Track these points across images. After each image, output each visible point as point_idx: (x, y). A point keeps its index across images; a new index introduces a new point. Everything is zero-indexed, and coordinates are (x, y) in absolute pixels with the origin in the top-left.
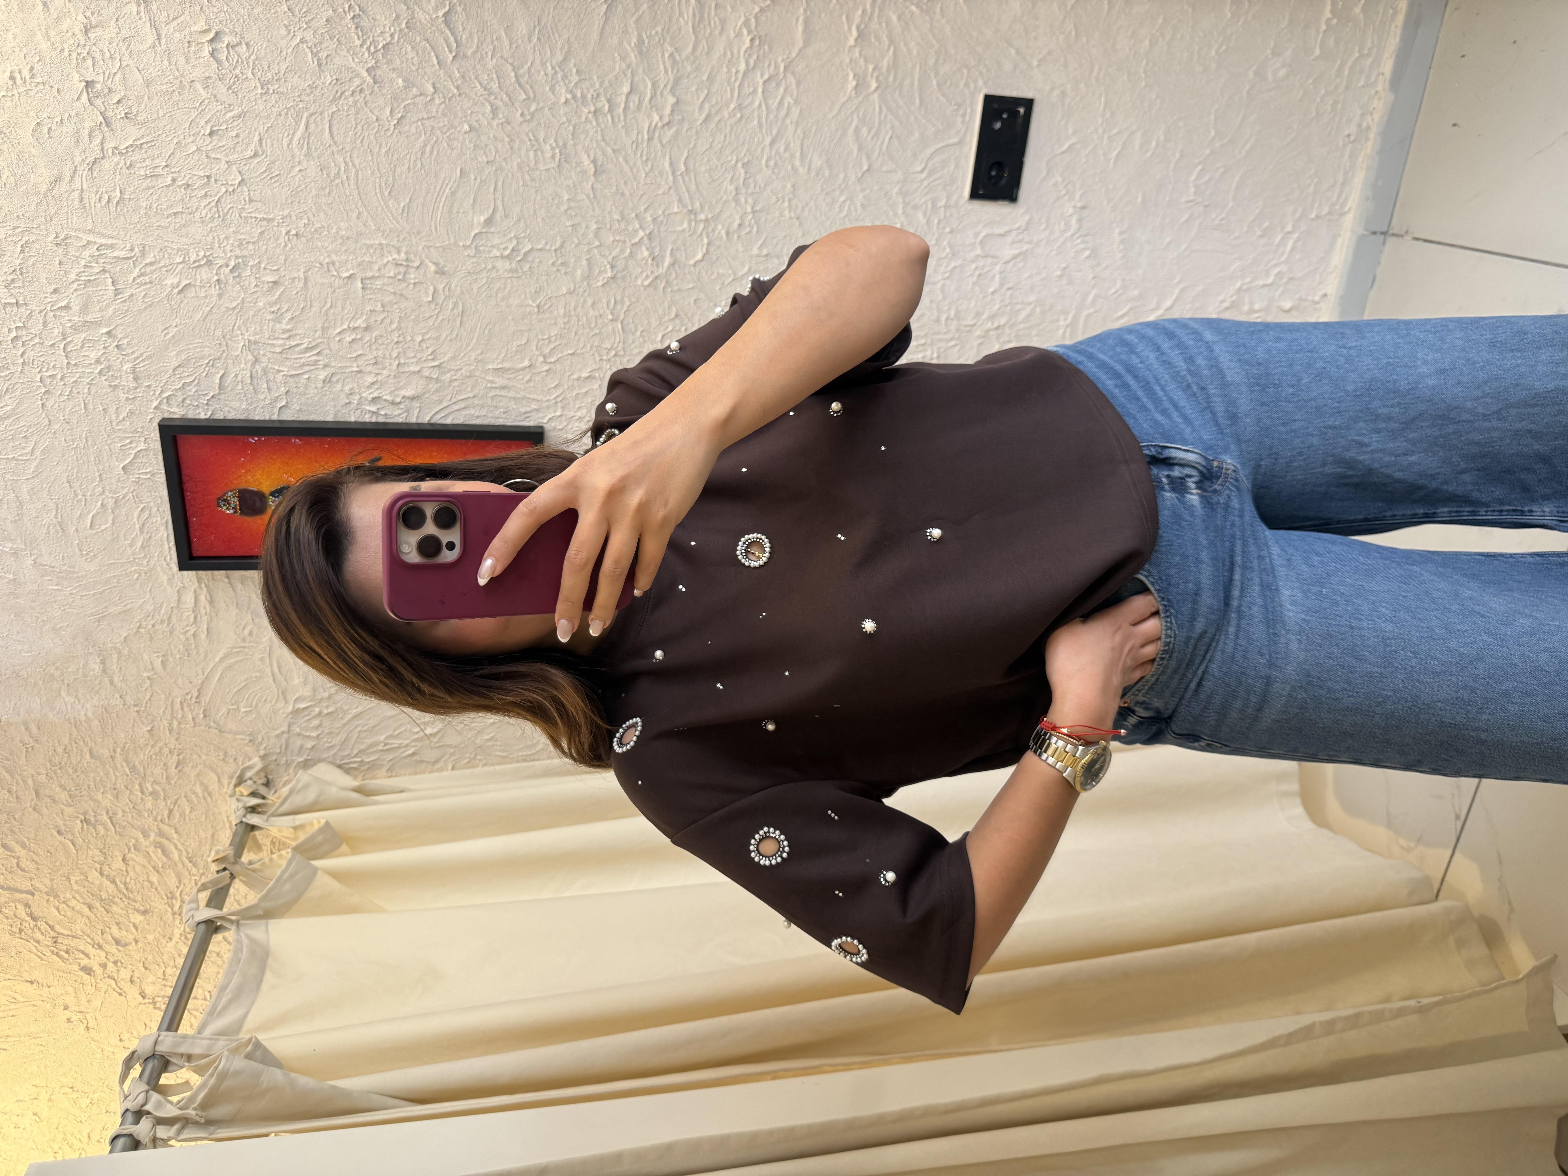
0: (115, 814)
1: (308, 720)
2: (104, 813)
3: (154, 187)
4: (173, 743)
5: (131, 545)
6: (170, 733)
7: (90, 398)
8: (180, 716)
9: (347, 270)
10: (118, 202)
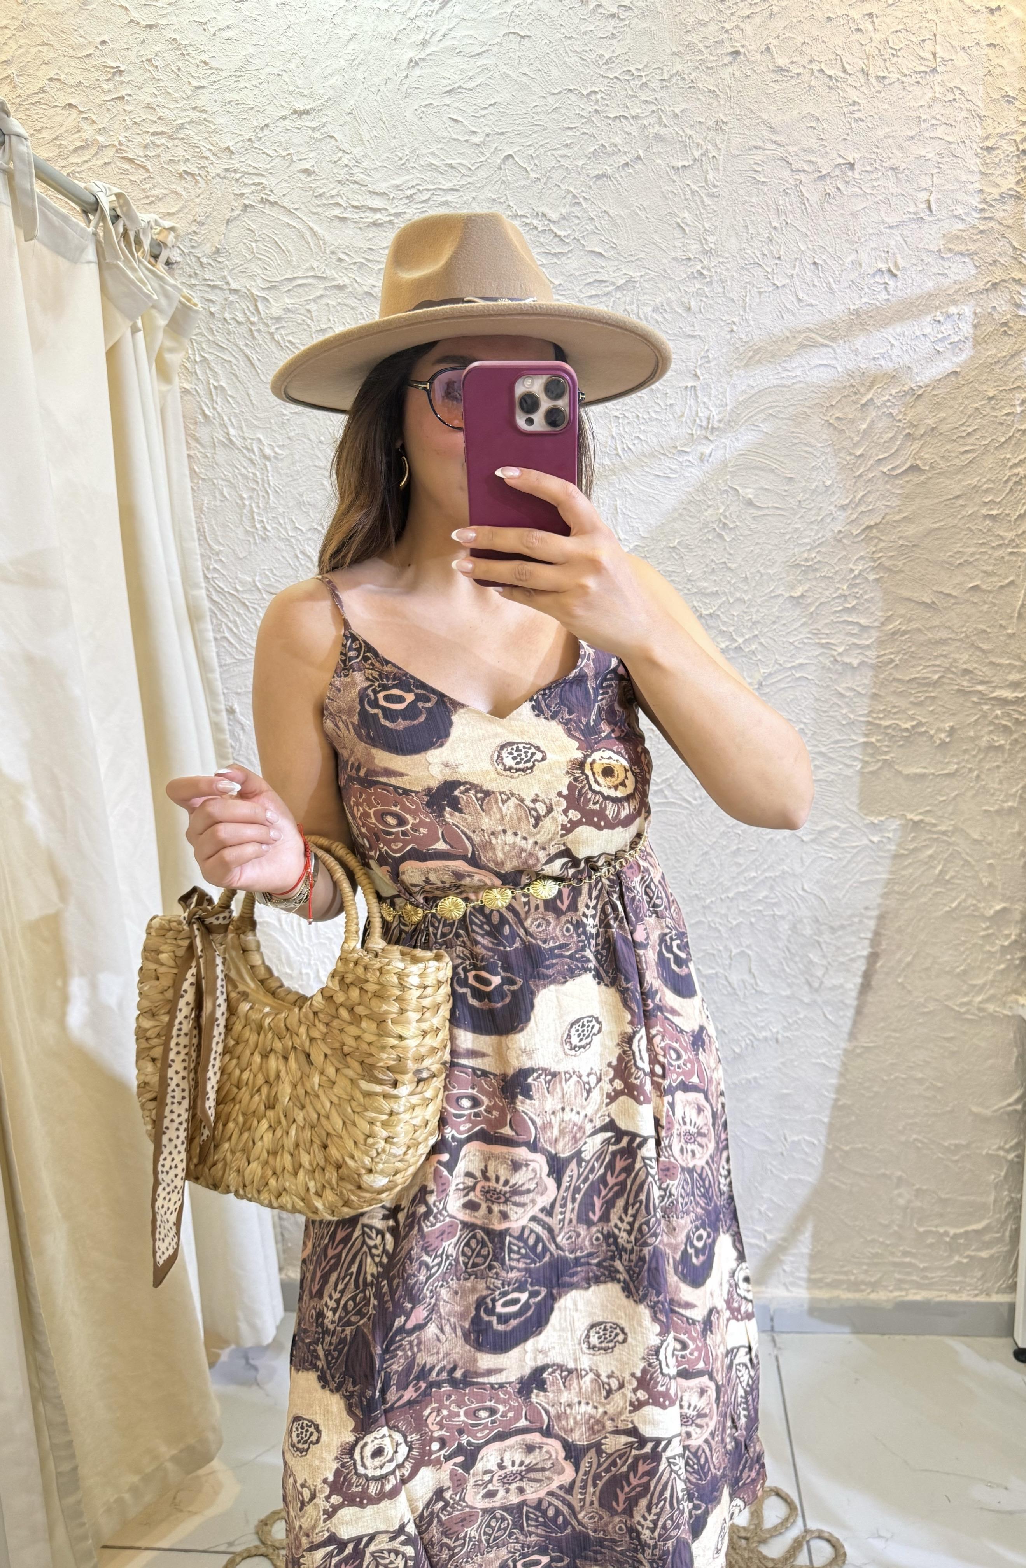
1: (243, 309)
3: (769, 210)
4: (214, 171)
5: (432, 153)
6: (225, 169)
8: (245, 181)
10: (755, 179)
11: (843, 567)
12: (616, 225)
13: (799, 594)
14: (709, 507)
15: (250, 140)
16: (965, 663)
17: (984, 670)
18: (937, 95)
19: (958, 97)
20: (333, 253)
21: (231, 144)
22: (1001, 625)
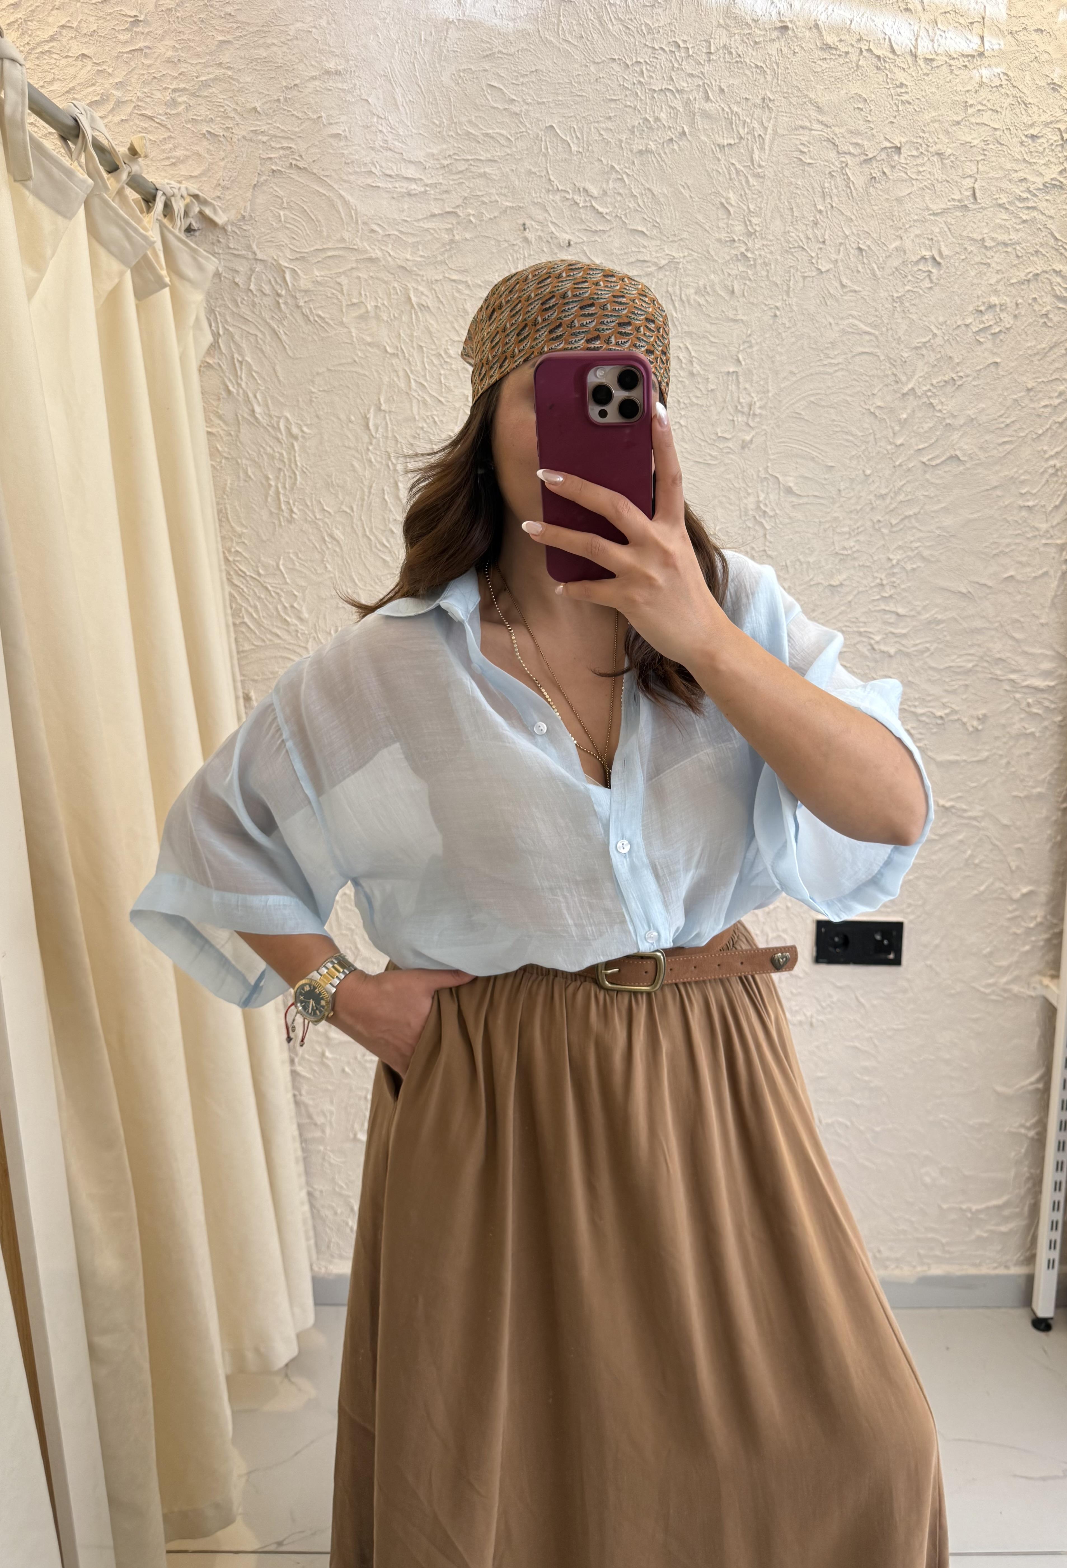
0: (146, 56)
1: (270, 281)
2: (147, 44)
3: (814, 193)
4: (239, 132)
5: (470, 122)
6: (252, 131)
7: (621, 106)
8: (273, 144)
9: (744, 359)
10: (801, 160)
11: (882, 556)
12: (659, 203)
13: (838, 583)
14: (749, 494)
15: (279, 100)
16: (999, 652)
17: (1017, 658)
18: (984, 80)
19: (1004, 82)
20: (365, 223)
21: (258, 105)
22: (1034, 615)
